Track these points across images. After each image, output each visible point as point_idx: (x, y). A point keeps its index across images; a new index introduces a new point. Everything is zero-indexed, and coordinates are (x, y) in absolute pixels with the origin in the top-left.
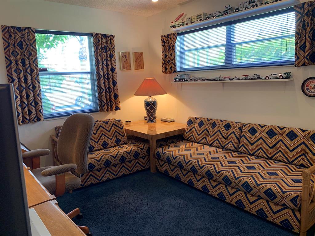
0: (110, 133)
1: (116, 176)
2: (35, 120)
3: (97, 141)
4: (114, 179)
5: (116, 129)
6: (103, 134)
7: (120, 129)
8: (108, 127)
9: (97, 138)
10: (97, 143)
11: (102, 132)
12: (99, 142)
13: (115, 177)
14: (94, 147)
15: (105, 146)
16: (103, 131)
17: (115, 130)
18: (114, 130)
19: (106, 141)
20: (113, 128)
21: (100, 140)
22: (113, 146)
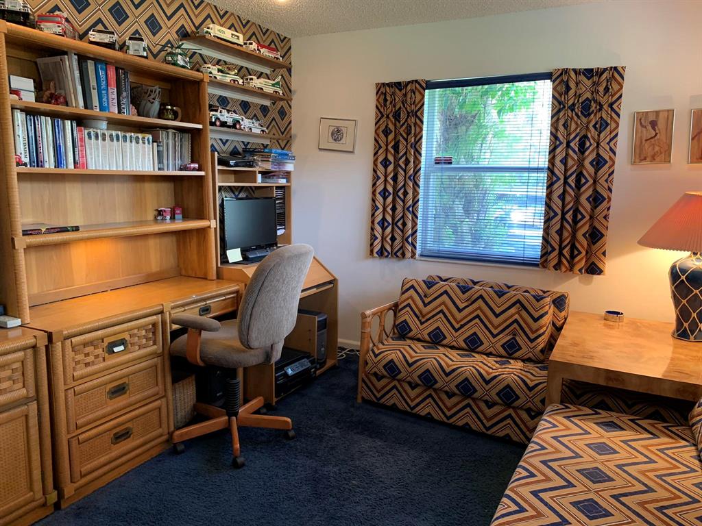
0: (496, 321)
1: (448, 419)
2: (399, 254)
3: (457, 326)
4: (442, 423)
5: (521, 316)
6: (478, 316)
7: (530, 320)
8: (499, 304)
9: (461, 320)
10: (456, 330)
11: (479, 312)
12: (462, 330)
13: (445, 419)
14: (445, 338)
15: (473, 345)
16: (482, 311)
17: (517, 316)
18: (512, 316)
19: (480, 335)
20: (513, 310)
21: (466, 327)
22: (494, 352)
